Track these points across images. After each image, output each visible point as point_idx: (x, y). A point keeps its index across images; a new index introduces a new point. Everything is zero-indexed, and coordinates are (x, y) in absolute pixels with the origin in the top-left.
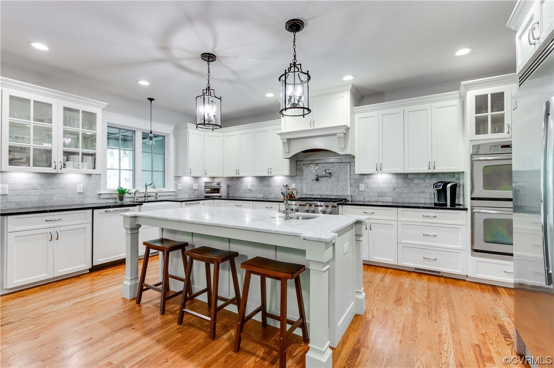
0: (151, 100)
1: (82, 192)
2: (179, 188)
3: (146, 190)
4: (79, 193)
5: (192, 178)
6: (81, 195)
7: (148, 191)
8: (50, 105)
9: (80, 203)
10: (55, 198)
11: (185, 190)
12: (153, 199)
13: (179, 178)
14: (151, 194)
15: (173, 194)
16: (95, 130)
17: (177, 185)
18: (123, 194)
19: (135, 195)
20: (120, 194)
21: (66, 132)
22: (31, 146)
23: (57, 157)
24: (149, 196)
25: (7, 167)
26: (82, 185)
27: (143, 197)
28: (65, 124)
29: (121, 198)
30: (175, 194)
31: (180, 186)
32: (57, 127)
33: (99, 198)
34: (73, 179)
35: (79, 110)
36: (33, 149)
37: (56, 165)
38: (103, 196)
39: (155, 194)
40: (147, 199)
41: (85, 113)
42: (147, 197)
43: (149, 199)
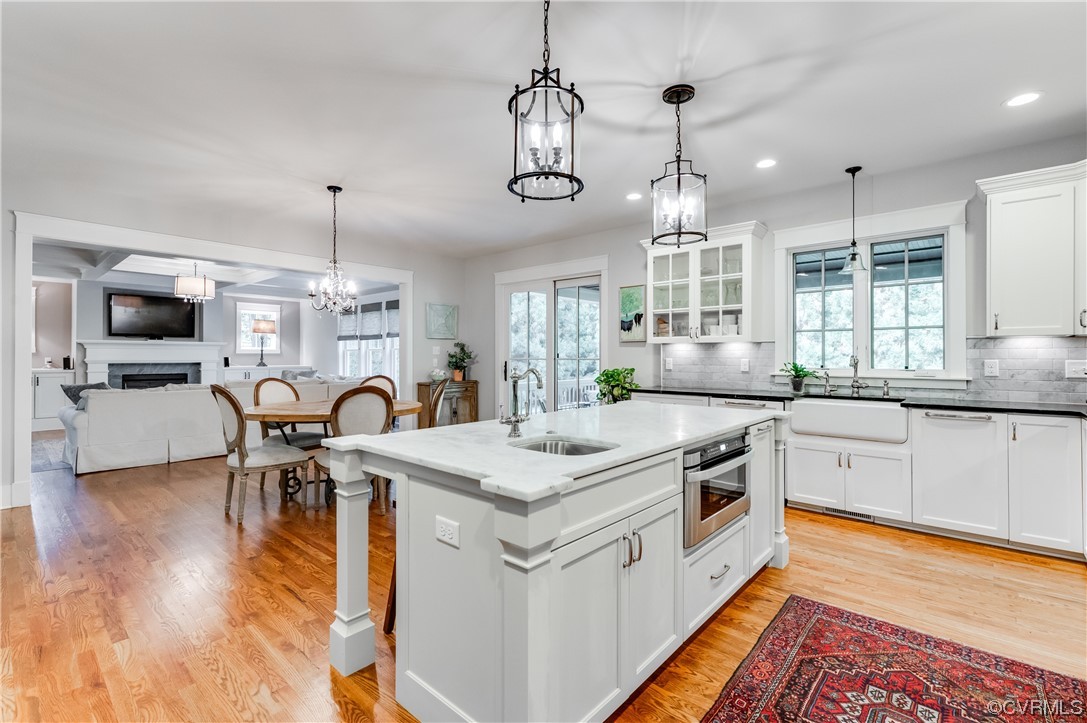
1: (747, 370)
2: (993, 370)
3: (856, 371)
4: (743, 372)
6: (746, 375)
7: (859, 375)
8: (687, 256)
9: (745, 388)
12: (879, 394)
13: (991, 344)
14: (870, 383)
15: (964, 386)
16: (741, 271)
17: (983, 364)
18: (798, 378)
19: (827, 381)
20: (795, 377)
21: (704, 285)
22: (670, 311)
23: (694, 321)
24: (864, 385)
25: (652, 339)
26: (747, 360)
27: (848, 387)
28: (703, 273)
29: (797, 386)
30: (972, 387)
31: (993, 367)
32: (694, 280)
33: (772, 383)
34: (736, 350)
35: (718, 248)
36: (673, 315)
37: (692, 332)
38: (777, 380)
39: (881, 384)
40: (858, 393)
41: (726, 248)
42: (858, 388)
43: (863, 393)
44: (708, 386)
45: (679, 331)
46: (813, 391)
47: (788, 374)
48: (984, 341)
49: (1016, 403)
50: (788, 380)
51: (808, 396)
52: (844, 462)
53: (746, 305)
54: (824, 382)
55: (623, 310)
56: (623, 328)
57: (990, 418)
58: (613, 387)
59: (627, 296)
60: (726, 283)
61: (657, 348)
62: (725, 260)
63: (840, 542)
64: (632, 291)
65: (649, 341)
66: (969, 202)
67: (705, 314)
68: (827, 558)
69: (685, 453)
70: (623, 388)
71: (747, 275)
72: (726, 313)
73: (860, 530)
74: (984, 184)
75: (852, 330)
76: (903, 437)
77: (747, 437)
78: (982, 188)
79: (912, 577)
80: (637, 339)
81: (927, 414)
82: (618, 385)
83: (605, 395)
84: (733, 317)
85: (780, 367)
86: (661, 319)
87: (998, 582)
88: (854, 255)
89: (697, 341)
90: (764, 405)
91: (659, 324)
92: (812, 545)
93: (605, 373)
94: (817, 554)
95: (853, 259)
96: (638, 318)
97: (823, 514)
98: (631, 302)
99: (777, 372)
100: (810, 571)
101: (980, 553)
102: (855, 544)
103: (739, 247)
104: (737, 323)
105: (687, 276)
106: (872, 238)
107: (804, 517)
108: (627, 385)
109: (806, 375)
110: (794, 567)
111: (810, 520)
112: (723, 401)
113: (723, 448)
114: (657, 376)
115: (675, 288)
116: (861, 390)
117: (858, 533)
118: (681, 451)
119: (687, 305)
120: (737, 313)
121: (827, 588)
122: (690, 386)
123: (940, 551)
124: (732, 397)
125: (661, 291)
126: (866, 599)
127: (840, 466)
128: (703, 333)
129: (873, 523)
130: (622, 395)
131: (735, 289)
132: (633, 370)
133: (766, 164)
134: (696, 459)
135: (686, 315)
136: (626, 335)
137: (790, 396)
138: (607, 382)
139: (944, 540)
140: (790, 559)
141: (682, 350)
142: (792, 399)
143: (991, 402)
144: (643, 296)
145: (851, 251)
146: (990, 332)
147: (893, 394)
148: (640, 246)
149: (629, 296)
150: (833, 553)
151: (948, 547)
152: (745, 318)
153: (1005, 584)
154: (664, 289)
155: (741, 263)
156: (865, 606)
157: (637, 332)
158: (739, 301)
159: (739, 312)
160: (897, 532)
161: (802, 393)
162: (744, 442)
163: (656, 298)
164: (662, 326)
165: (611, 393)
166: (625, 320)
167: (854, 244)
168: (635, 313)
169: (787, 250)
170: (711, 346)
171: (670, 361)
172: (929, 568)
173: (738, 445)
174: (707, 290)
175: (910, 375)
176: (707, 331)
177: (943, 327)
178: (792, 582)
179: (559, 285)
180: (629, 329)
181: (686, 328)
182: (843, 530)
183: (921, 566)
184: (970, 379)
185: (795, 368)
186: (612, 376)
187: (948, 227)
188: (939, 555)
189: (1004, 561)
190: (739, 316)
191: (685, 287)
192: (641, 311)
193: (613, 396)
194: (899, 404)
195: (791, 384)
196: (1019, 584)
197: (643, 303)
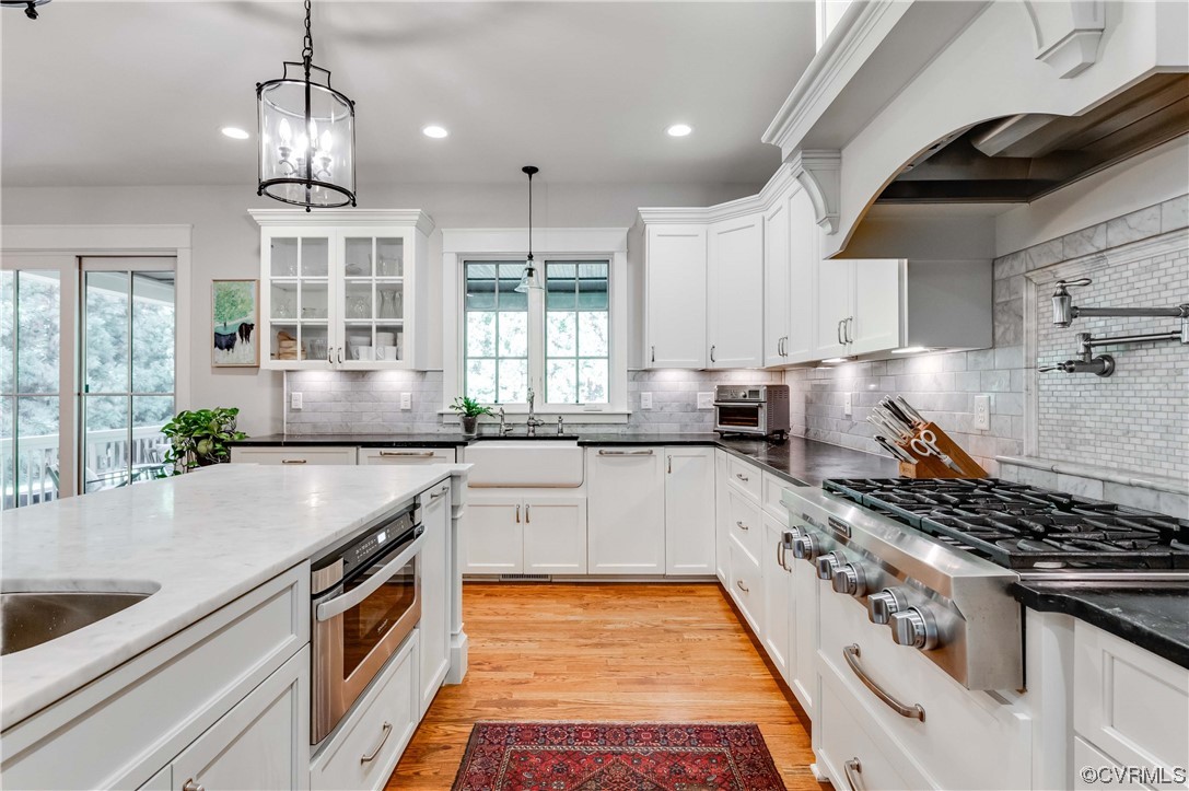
0: (531, 171)
1: (409, 407)
2: (647, 403)
3: (532, 407)
4: (403, 410)
5: (692, 373)
6: (407, 414)
7: (535, 411)
8: (325, 241)
9: (406, 432)
10: (366, 419)
11: (667, 410)
12: (553, 431)
13: (646, 376)
14: (545, 420)
15: (624, 420)
16: (401, 274)
17: (640, 396)
18: (471, 415)
19: (503, 419)
20: (467, 415)
21: (350, 288)
22: (298, 321)
23: (336, 339)
24: (540, 423)
25: (268, 363)
26: (409, 394)
27: (523, 425)
28: (349, 272)
29: (469, 426)
30: (632, 419)
31: (648, 400)
32: (336, 280)
33: (440, 423)
34: (394, 380)
35: (371, 239)
36: (304, 328)
37: (333, 354)
38: (446, 420)
39: (555, 420)
40: (533, 431)
41: (382, 241)
42: (534, 425)
43: (539, 431)
44: (355, 431)
45: (314, 351)
46: (487, 431)
47: (459, 411)
48: (641, 373)
49: (667, 435)
50: (458, 420)
51: (482, 438)
52: (522, 516)
53: (408, 320)
54: (498, 420)
55: (219, 316)
56: (218, 345)
57: (651, 452)
58: (198, 440)
59: (226, 295)
60: (381, 289)
61: (278, 377)
62: (380, 257)
63: (522, 618)
64: (234, 287)
65: (263, 366)
66: (629, 231)
67: (351, 330)
68: (511, 648)
69: (316, 567)
70: (216, 440)
71: (408, 280)
72: (381, 329)
73: (539, 595)
74: (646, 212)
75: (527, 358)
76: (579, 480)
77: (417, 512)
78: (643, 216)
79: (596, 645)
80: (244, 362)
81: (600, 453)
82: (207, 436)
83: (181, 454)
84: (389, 336)
85: (449, 404)
86: (284, 334)
87: (667, 626)
88: (531, 270)
89: (339, 367)
90: (432, 454)
91: (280, 341)
92: (492, 632)
93: (182, 417)
94: (499, 644)
95: (530, 274)
96: (246, 330)
97: (501, 583)
98: (233, 304)
99: (446, 410)
100: (493, 675)
101: (645, 595)
102: (538, 616)
103: (398, 241)
104: (395, 344)
105: (326, 273)
106: (547, 254)
107: (478, 593)
108: (223, 436)
109: (479, 413)
110: (475, 675)
111: (487, 595)
112: (376, 451)
113: (382, 538)
114: (278, 419)
115: (307, 289)
116: (537, 429)
117: (539, 601)
118: (308, 564)
119: (324, 314)
120: (396, 330)
121: (516, 696)
122: (330, 431)
123: (613, 601)
124: (390, 445)
125: (283, 292)
126: (559, 696)
127: (518, 521)
128: (349, 356)
129: (551, 583)
130: (215, 451)
131: (394, 298)
132: (235, 411)
133: (436, 132)
134: (337, 571)
135: (323, 329)
136: (224, 357)
137: (461, 439)
138: (187, 432)
139: (616, 587)
140: (469, 664)
141: (316, 381)
142: (465, 444)
143: (646, 435)
144: (254, 295)
145: (527, 265)
146: (648, 365)
147: (567, 431)
148: (249, 218)
149: (228, 294)
150: (516, 637)
151: (619, 594)
152: (407, 338)
153: (672, 627)
154: (288, 289)
155: (401, 265)
156: (560, 707)
157: (242, 351)
158: (399, 314)
159: (399, 329)
160: (573, 588)
161: (474, 435)
162: (412, 520)
163: (274, 299)
164: (285, 343)
165: (193, 448)
166: (222, 331)
167: (531, 257)
168: (239, 321)
169: (458, 255)
170: (360, 375)
171: (298, 397)
172: (610, 627)
173: (403, 526)
174: (355, 295)
175: (580, 410)
176: (354, 354)
177: (608, 358)
178: (474, 701)
179: (87, 264)
180: (230, 346)
181: (323, 348)
182: (524, 600)
183: (602, 627)
184: (630, 412)
185: (468, 405)
186: (195, 422)
187: (612, 254)
188: (614, 608)
189: (664, 599)
190: (399, 334)
191: (322, 290)
192: (250, 319)
193: (197, 453)
194: (576, 442)
195: (462, 424)
196: (681, 623)
197: (254, 307)
